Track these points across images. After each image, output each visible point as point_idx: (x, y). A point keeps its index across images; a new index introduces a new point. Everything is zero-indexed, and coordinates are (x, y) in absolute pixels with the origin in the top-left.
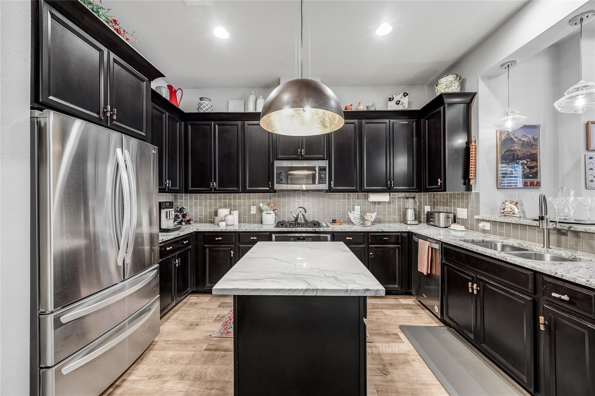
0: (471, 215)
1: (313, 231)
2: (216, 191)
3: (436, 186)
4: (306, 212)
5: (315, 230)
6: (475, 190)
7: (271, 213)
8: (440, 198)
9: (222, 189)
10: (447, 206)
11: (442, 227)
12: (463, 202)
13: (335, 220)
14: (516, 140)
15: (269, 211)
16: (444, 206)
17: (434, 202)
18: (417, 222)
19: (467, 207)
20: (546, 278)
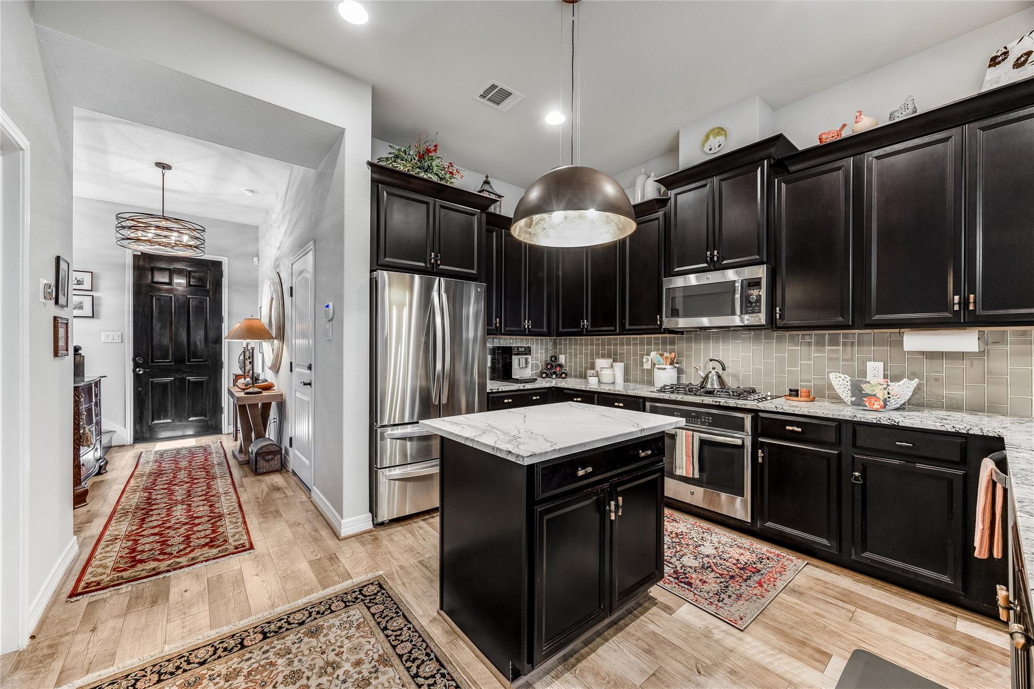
2: (589, 333)
4: (724, 369)
5: (718, 403)
7: (665, 369)
9: (595, 329)
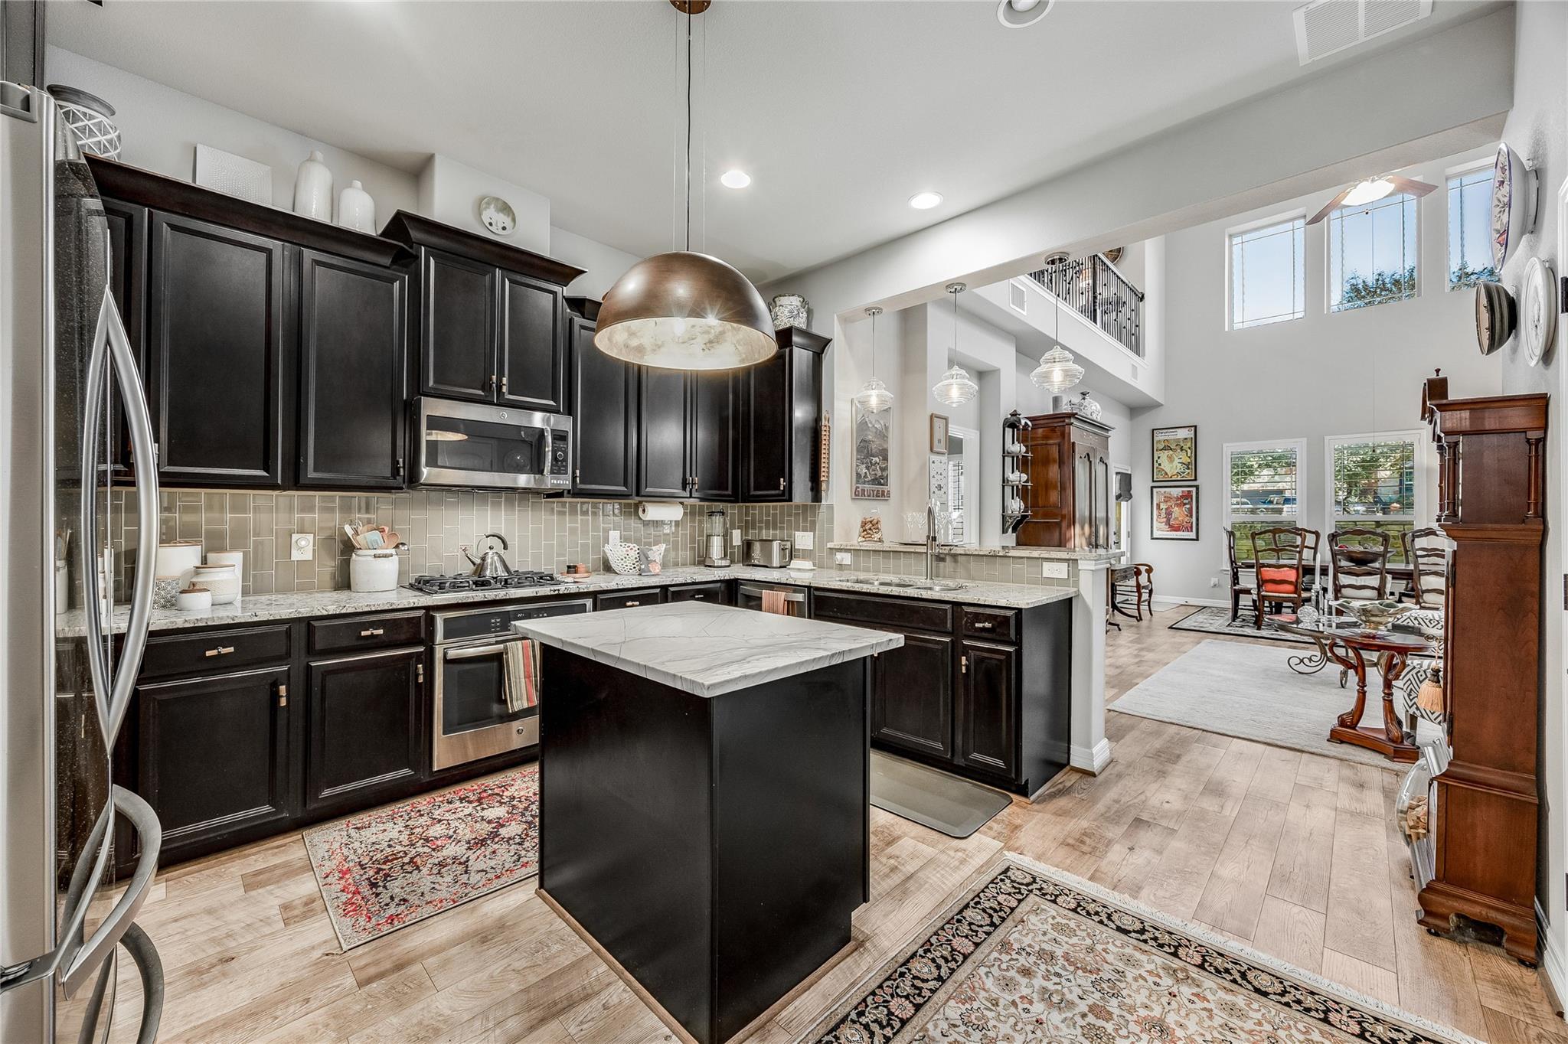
0: (820, 542)
1: (552, 593)
3: (777, 492)
4: (505, 548)
5: (557, 592)
6: (826, 501)
7: (385, 556)
8: (761, 514)
10: (775, 528)
11: (776, 568)
12: (805, 520)
13: (575, 567)
14: (870, 425)
15: (382, 548)
16: (768, 528)
17: (747, 522)
18: (727, 563)
19: (813, 529)
20: (966, 609)
